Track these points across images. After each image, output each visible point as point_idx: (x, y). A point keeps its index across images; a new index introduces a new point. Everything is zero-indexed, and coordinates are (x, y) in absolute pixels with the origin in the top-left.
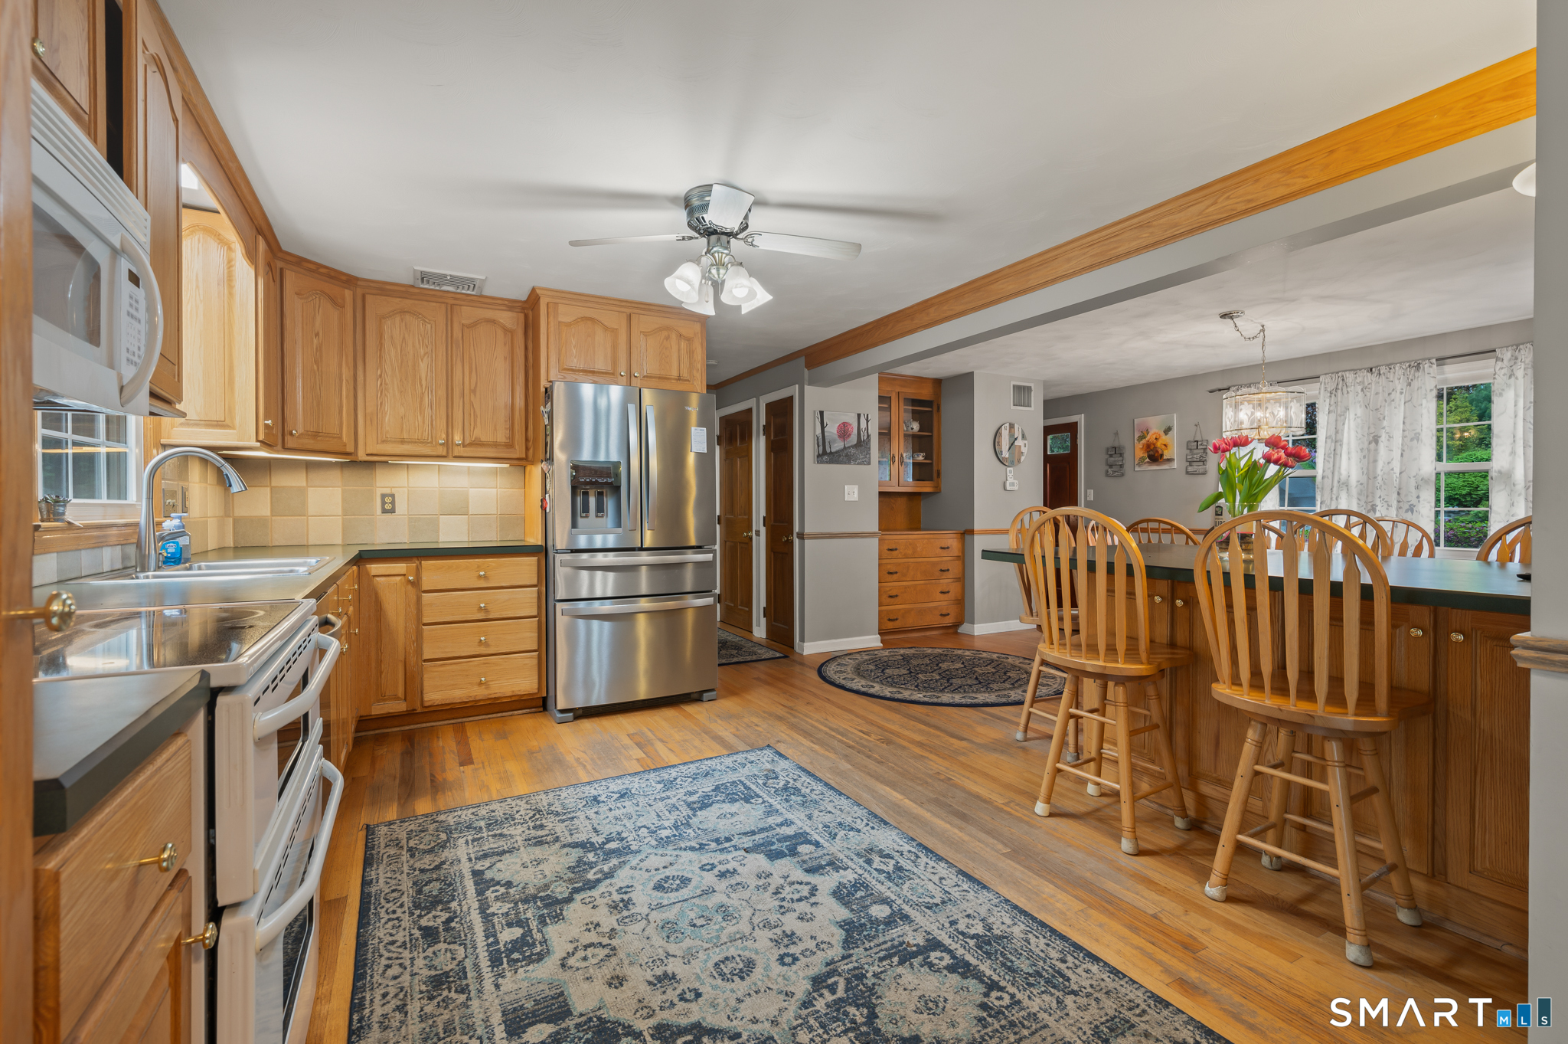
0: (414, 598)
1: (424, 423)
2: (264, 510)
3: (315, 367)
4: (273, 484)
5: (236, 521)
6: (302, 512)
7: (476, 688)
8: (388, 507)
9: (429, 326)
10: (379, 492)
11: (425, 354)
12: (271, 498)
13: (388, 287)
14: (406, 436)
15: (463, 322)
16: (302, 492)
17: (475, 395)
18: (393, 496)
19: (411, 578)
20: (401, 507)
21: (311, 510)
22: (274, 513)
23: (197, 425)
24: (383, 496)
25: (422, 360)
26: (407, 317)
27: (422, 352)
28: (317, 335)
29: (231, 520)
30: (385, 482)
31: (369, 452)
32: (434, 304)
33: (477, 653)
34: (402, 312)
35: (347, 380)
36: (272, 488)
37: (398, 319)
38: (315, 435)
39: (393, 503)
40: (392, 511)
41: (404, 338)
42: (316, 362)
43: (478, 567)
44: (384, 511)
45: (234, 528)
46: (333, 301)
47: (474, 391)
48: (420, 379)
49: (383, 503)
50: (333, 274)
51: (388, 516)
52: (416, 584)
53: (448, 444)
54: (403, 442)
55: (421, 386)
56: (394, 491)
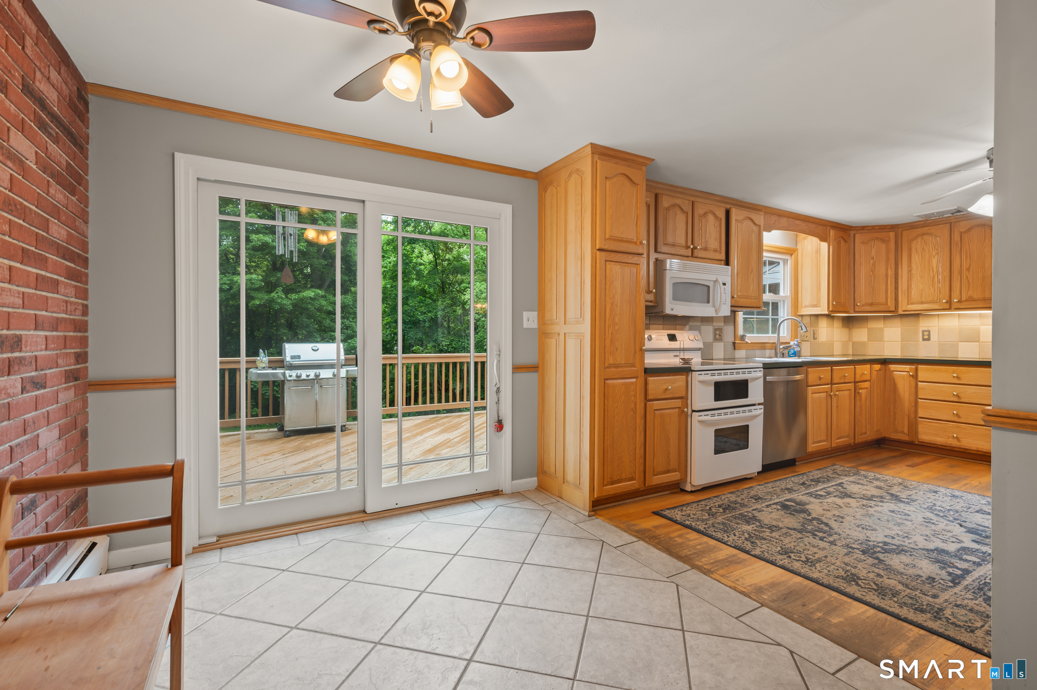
0: (914, 384)
1: (934, 291)
2: (865, 339)
3: (871, 273)
4: (869, 327)
5: (854, 343)
6: (881, 339)
7: (951, 439)
8: (926, 337)
9: (939, 238)
10: (921, 329)
11: (936, 254)
12: (868, 333)
13: (914, 224)
14: (924, 300)
15: (961, 230)
16: (881, 330)
17: (969, 271)
18: (929, 331)
19: (911, 374)
20: (934, 337)
21: (886, 339)
22: (868, 341)
23: (809, 307)
24: (923, 331)
25: (934, 258)
26: (925, 237)
27: (934, 253)
28: (873, 258)
29: (851, 343)
30: (924, 324)
31: (903, 310)
32: (942, 225)
33: (952, 420)
34: (923, 234)
35: (890, 276)
36: (868, 329)
37: (920, 239)
38: (871, 304)
39: (929, 335)
40: (929, 339)
41: (923, 248)
42: (872, 271)
43: (954, 371)
44: (924, 339)
45: (852, 347)
46: (883, 240)
47: (968, 270)
48: (933, 268)
49: (923, 335)
50: (882, 227)
51: (926, 342)
52: (915, 376)
53: (950, 302)
54: (922, 303)
55: (933, 272)
56: (930, 329)
